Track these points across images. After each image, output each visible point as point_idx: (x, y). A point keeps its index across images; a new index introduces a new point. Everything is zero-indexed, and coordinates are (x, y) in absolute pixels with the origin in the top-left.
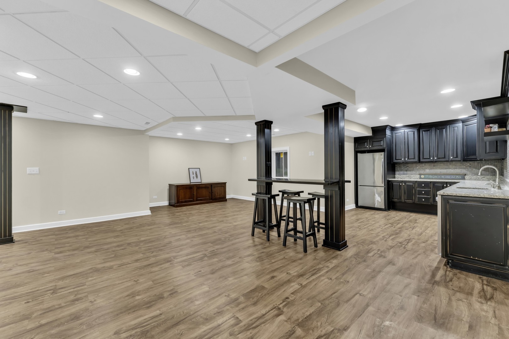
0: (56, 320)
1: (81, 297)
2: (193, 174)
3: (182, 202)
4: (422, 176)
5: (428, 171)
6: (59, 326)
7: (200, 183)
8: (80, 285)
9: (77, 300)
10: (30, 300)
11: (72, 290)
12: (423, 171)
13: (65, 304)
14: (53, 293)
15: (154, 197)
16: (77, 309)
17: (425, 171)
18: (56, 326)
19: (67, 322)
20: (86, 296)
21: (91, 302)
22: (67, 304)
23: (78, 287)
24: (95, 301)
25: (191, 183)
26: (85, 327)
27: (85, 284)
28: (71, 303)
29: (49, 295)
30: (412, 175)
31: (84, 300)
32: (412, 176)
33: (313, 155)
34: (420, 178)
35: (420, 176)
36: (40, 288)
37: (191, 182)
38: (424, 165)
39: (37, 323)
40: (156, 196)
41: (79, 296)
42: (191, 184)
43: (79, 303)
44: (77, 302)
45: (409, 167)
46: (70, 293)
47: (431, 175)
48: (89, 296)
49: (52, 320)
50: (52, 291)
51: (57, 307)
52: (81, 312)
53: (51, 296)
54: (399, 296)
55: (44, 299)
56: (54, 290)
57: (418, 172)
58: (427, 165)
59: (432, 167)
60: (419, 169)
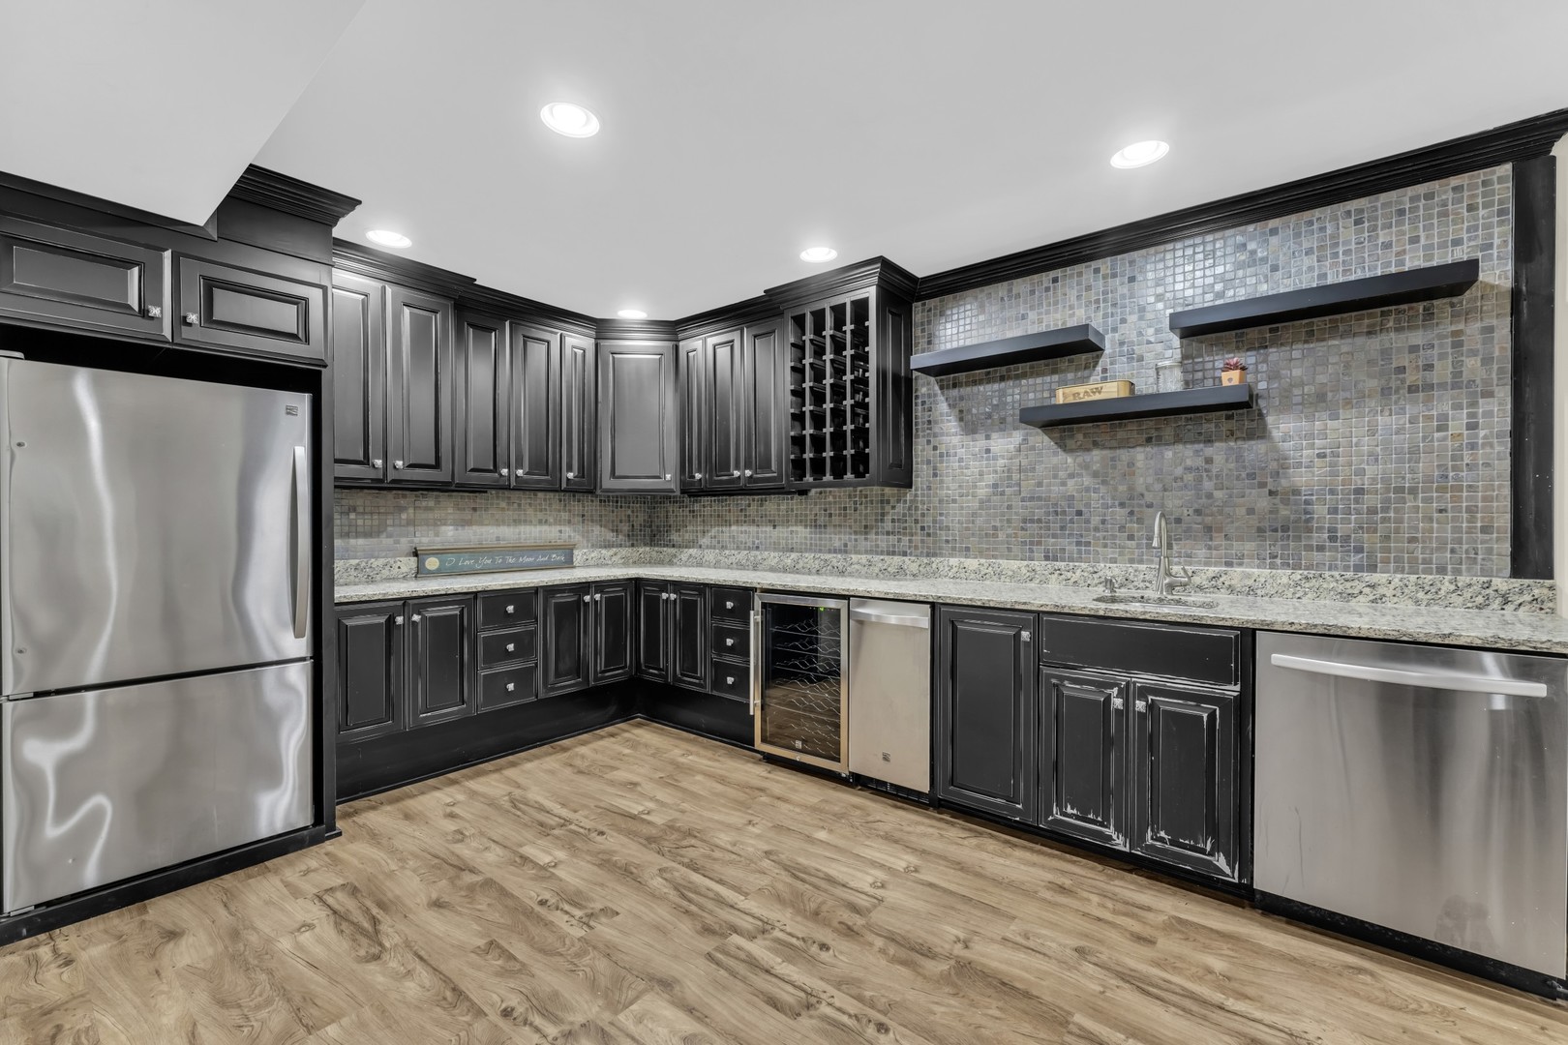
4: (432, 563)
5: (450, 534)
12: (431, 533)
17: (437, 535)
30: (377, 558)
32: (381, 562)
34: (420, 573)
35: (420, 568)
38: (431, 503)
45: (361, 510)
47: (467, 556)
57: (403, 540)
58: (448, 506)
59: (468, 515)
60: (411, 523)
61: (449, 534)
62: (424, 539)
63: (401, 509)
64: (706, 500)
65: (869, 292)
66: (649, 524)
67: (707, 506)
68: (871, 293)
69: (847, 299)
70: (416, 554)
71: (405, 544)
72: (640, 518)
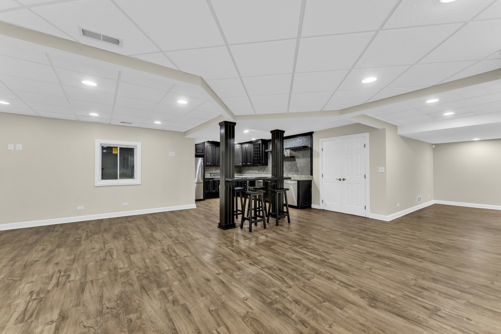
0: (448, 287)
1: (419, 288)
4: (212, 175)
6: (448, 283)
8: (408, 298)
9: (424, 288)
10: (465, 320)
11: (419, 299)
13: (435, 292)
14: (438, 310)
16: (429, 283)
18: (450, 284)
19: (441, 281)
20: (414, 285)
21: (416, 280)
22: (433, 291)
23: (411, 297)
24: (413, 279)
26: (434, 273)
27: (403, 296)
28: (430, 290)
29: (443, 311)
31: (419, 285)
33: (174, 155)
34: (211, 176)
35: (211, 175)
36: (449, 328)
39: (463, 295)
41: (419, 290)
43: (424, 285)
44: (425, 287)
46: (424, 298)
48: (412, 285)
49: (452, 289)
50: (439, 313)
51: (443, 295)
52: (429, 280)
53: (442, 308)
55: (451, 310)
56: (435, 312)
58: (214, 168)
59: (216, 169)
60: (210, 170)
61: (214, 171)
62: (211, 172)
63: (209, 168)
64: (246, 167)
65: (260, 142)
66: (239, 170)
67: (247, 168)
68: (261, 142)
69: (259, 143)
70: (210, 174)
71: (209, 172)
72: (238, 169)
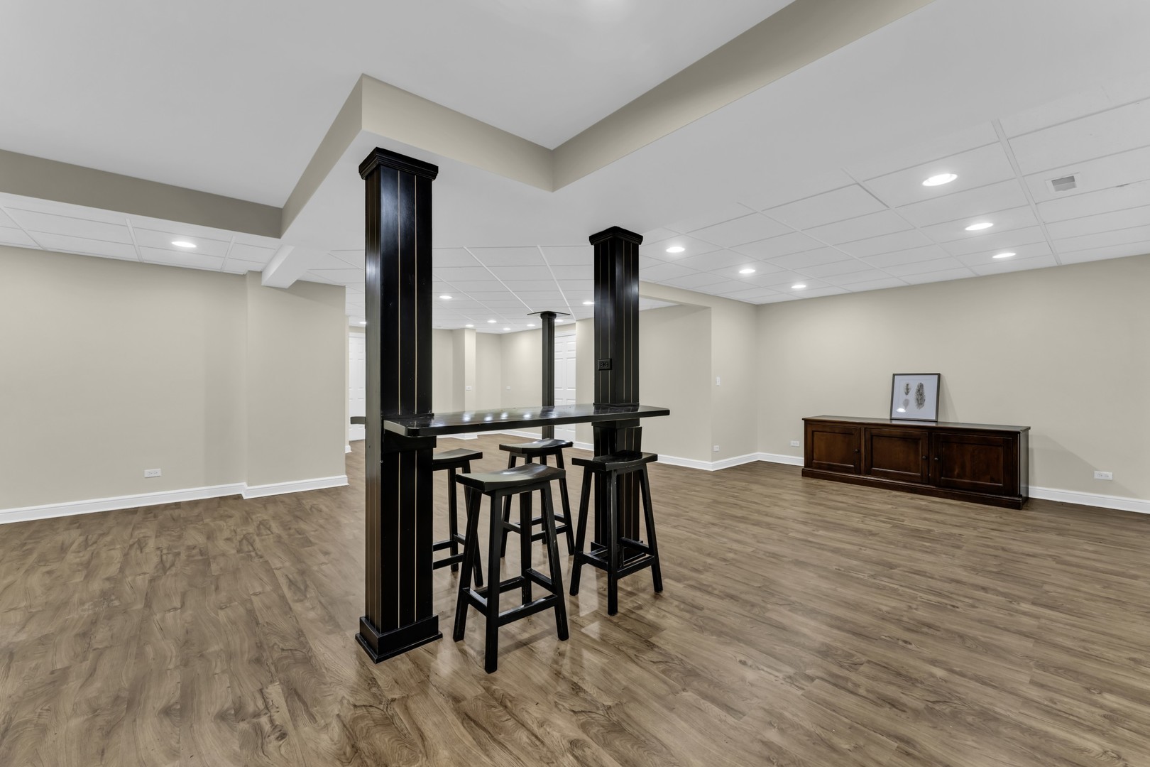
2: (907, 393)
3: (820, 466)
7: (933, 425)
15: (792, 442)
25: (891, 419)
37: (893, 416)
40: (798, 442)
42: (894, 422)
54: (100, 647)
